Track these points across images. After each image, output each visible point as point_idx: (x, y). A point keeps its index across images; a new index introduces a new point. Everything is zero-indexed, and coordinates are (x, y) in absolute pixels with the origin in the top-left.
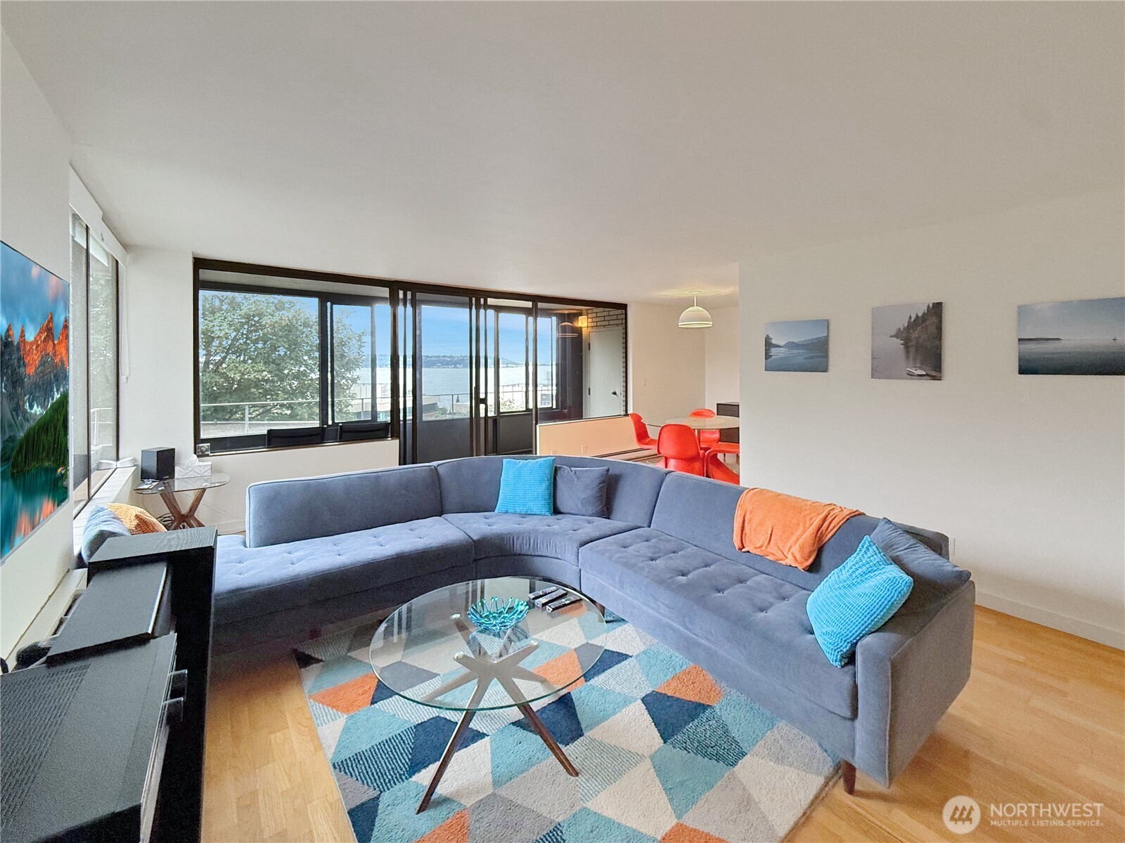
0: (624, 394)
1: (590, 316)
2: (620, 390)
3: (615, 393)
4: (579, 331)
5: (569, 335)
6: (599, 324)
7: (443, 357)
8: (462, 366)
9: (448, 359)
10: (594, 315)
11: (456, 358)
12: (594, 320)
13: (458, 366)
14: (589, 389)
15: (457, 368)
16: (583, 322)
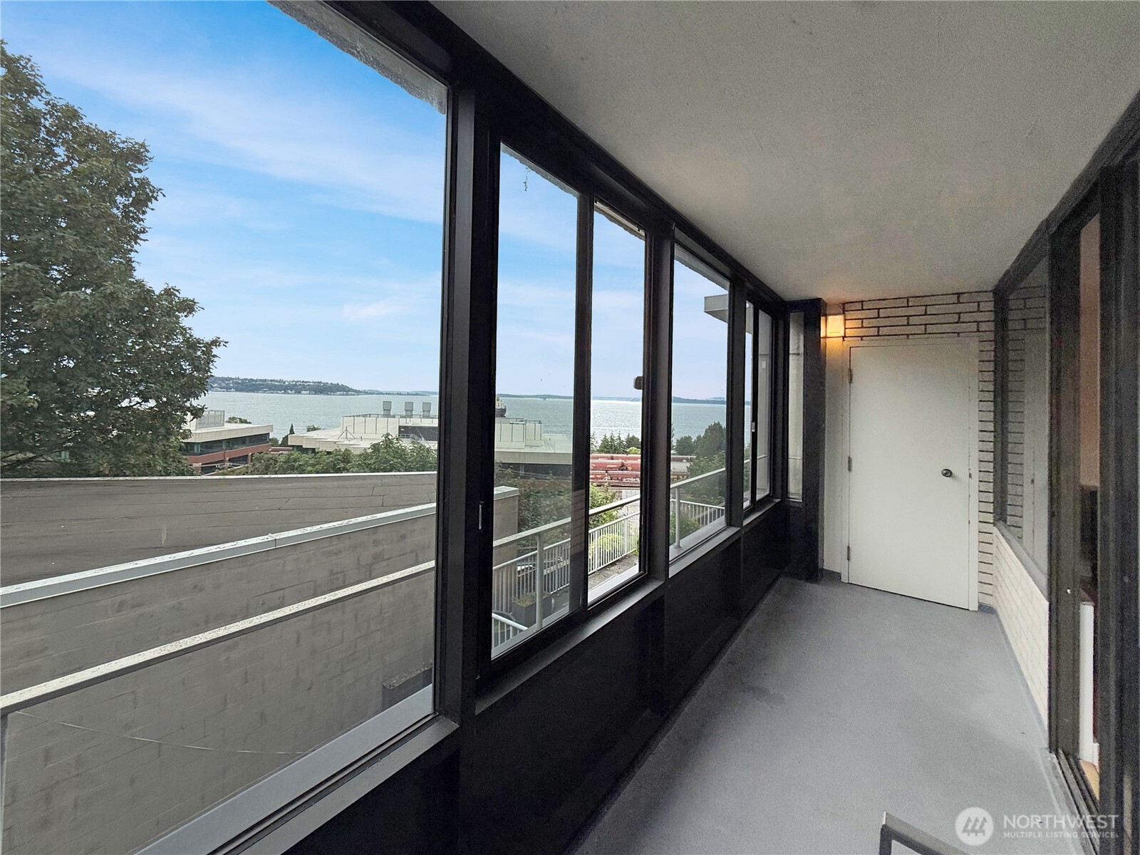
3: (948, 473)
7: (271, 381)
8: (293, 391)
9: (276, 383)
11: (287, 383)
13: (289, 391)
15: (289, 394)
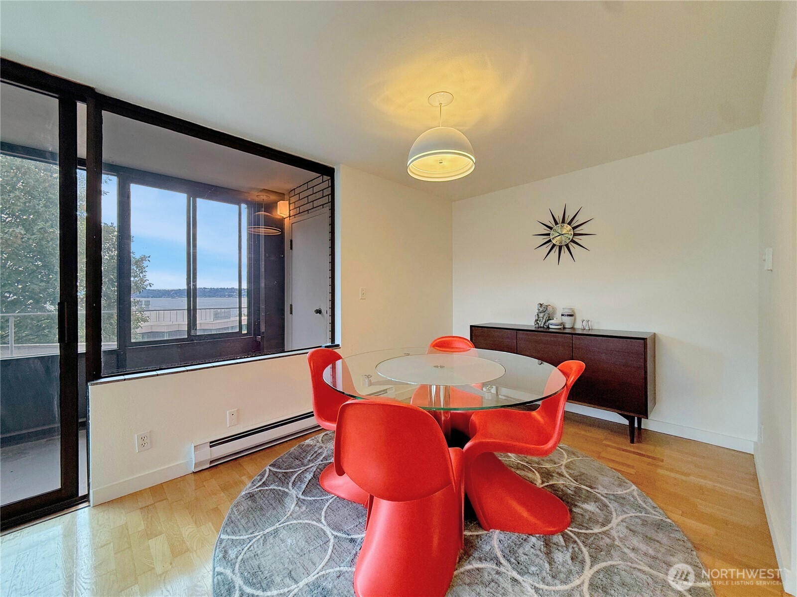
0: (329, 311)
1: (293, 200)
2: (326, 307)
3: (319, 312)
4: (279, 224)
5: (262, 231)
6: (302, 209)
10: (297, 197)
12: (298, 204)
14: (291, 305)
16: (283, 210)
